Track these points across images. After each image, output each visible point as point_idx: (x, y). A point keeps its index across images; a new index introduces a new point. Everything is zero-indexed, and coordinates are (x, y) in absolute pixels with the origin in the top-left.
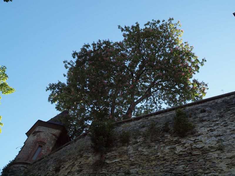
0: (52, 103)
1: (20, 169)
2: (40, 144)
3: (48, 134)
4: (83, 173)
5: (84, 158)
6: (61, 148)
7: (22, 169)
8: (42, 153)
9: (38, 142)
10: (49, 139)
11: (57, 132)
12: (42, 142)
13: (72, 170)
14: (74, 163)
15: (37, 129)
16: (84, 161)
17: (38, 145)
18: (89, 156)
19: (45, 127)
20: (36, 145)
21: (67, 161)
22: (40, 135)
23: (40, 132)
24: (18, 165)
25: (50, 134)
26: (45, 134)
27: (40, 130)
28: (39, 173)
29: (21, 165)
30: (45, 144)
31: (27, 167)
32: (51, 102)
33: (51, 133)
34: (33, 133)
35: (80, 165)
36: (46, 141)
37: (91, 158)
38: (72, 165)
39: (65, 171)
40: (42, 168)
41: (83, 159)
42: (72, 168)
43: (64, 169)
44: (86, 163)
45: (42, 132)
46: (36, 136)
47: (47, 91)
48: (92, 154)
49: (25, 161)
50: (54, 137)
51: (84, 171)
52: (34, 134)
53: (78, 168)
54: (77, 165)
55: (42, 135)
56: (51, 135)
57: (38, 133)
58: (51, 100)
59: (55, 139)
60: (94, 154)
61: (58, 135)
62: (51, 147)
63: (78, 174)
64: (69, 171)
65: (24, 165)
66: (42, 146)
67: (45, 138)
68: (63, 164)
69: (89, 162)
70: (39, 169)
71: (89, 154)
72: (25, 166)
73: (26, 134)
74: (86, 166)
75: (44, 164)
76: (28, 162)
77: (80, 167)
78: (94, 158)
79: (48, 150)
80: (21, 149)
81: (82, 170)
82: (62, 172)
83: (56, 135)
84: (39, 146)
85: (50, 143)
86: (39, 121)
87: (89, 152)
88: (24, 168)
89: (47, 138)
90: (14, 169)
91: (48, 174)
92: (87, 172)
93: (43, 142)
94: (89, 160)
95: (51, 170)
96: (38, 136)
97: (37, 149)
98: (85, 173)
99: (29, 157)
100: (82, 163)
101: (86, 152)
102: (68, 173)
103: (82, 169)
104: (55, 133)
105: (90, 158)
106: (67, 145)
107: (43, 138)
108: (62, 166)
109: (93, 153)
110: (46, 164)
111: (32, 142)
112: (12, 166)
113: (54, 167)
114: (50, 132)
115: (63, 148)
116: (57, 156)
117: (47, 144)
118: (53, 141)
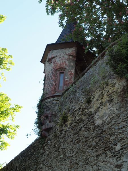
0: (52, 15)
1: (53, 103)
2: (60, 71)
3: (63, 57)
4: (114, 102)
5: (110, 85)
6: (84, 74)
7: (54, 102)
8: (66, 80)
9: (57, 69)
10: (67, 63)
11: (71, 51)
12: (61, 68)
13: (103, 101)
14: (102, 93)
15: (50, 56)
16: (111, 90)
17: (58, 72)
18: (115, 83)
19: (57, 50)
20: (56, 74)
21: (95, 91)
22: (56, 61)
23: (55, 57)
24: (49, 100)
25: (65, 56)
26: (60, 58)
27: (54, 56)
28: (72, 106)
29: (52, 99)
30: (65, 69)
31: (58, 99)
32: (51, 13)
33: (67, 55)
34: (48, 61)
35: (108, 94)
36: (65, 66)
37: (118, 84)
38: (101, 95)
39: (96, 102)
40: (73, 100)
41: (109, 87)
42: (102, 99)
43: (95, 100)
44: (114, 91)
45: (56, 57)
46: (52, 64)
47: (40, 3)
48: (117, 80)
49: (54, 94)
50: (71, 57)
51: (115, 100)
52: (50, 62)
53: (107, 98)
54: (105, 94)
55: (59, 61)
56: (67, 57)
57: (53, 60)
58: (50, 11)
59: (73, 60)
60: (119, 79)
61: (74, 54)
62: (73, 70)
63: (109, 104)
64: (100, 102)
65: (54, 98)
66: (63, 72)
67: (62, 63)
68: (92, 94)
69: (117, 89)
70: (71, 102)
71: (114, 80)
72: (56, 98)
73: (41, 62)
74: (115, 95)
75: (74, 95)
76: (57, 94)
77: (110, 97)
78: (120, 83)
79: (71, 74)
80: (43, 81)
81: (112, 100)
82: (94, 103)
83: (72, 55)
84: (60, 73)
85: (70, 66)
86: (48, 45)
87: (114, 78)
88: (56, 101)
89: (64, 62)
90: (47, 104)
91: (81, 106)
92: (118, 101)
93: (63, 68)
94: (116, 87)
95: (82, 101)
96: (54, 63)
97: (60, 77)
98: (116, 102)
99: (55, 89)
100: (110, 92)
101: (110, 78)
102: (100, 104)
103: (112, 98)
104: (70, 52)
105: (116, 85)
106: (89, 69)
107: (61, 64)
108: (92, 97)
109: (117, 78)
110: (75, 95)
111: (51, 71)
112: (44, 102)
113: (85, 99)
114: (64, 54)
115: (86, 74)
116: (83, 85)
117: (68, 68)
118: (72, 63)
